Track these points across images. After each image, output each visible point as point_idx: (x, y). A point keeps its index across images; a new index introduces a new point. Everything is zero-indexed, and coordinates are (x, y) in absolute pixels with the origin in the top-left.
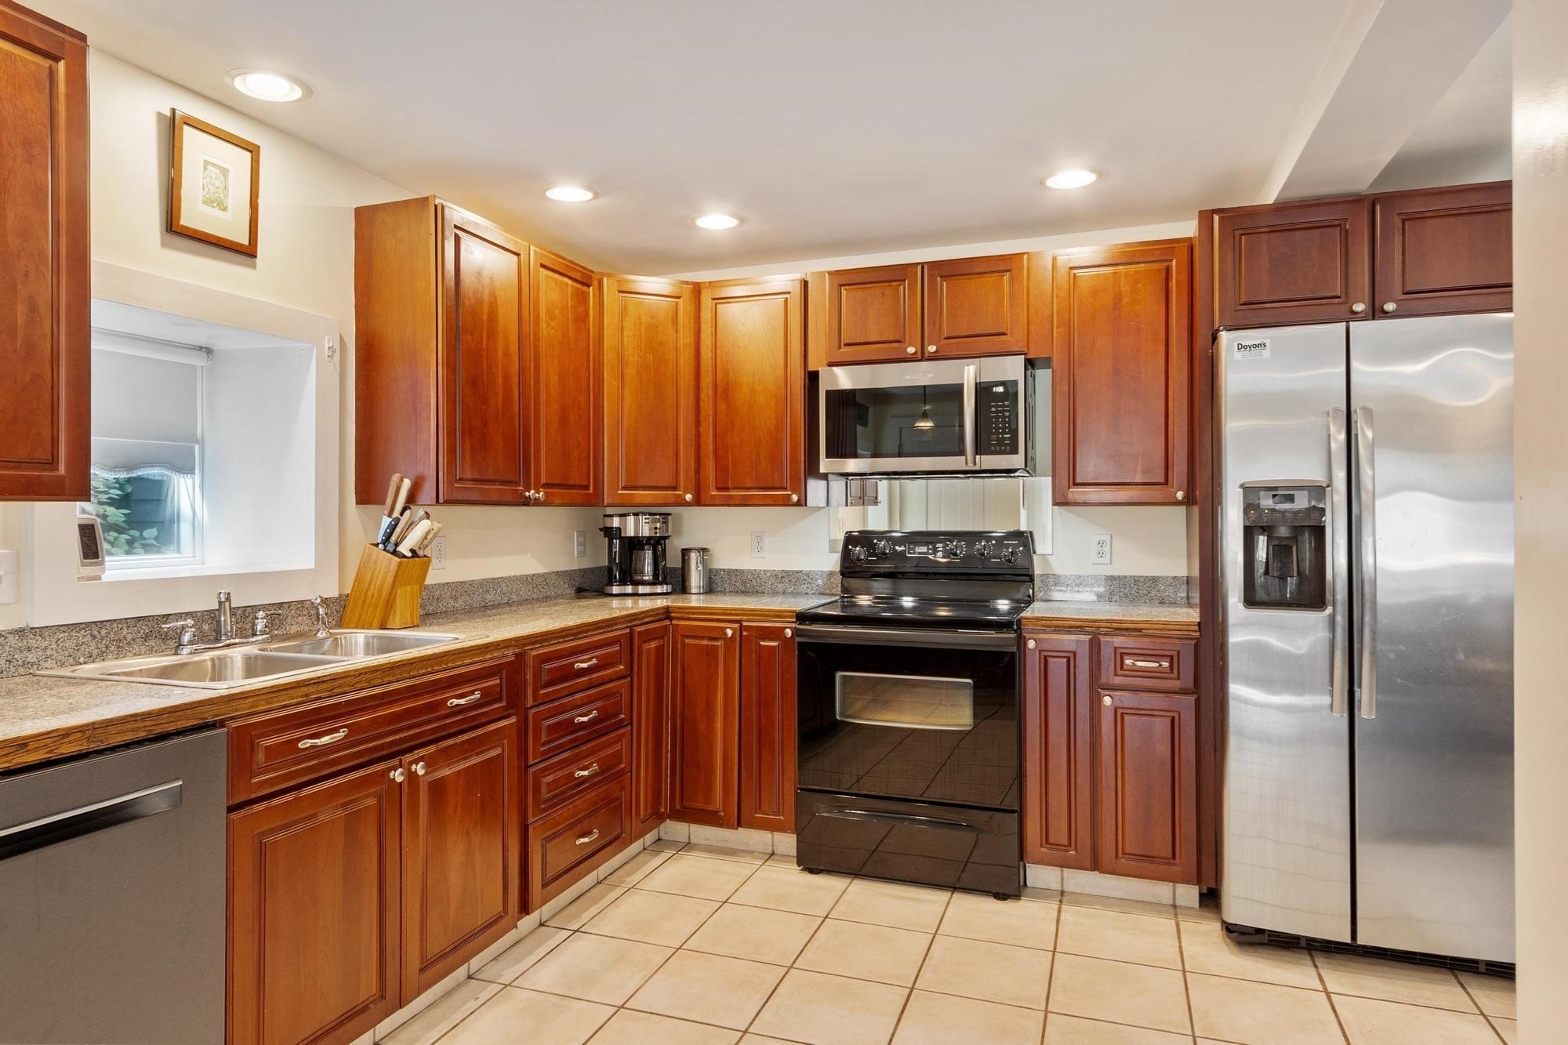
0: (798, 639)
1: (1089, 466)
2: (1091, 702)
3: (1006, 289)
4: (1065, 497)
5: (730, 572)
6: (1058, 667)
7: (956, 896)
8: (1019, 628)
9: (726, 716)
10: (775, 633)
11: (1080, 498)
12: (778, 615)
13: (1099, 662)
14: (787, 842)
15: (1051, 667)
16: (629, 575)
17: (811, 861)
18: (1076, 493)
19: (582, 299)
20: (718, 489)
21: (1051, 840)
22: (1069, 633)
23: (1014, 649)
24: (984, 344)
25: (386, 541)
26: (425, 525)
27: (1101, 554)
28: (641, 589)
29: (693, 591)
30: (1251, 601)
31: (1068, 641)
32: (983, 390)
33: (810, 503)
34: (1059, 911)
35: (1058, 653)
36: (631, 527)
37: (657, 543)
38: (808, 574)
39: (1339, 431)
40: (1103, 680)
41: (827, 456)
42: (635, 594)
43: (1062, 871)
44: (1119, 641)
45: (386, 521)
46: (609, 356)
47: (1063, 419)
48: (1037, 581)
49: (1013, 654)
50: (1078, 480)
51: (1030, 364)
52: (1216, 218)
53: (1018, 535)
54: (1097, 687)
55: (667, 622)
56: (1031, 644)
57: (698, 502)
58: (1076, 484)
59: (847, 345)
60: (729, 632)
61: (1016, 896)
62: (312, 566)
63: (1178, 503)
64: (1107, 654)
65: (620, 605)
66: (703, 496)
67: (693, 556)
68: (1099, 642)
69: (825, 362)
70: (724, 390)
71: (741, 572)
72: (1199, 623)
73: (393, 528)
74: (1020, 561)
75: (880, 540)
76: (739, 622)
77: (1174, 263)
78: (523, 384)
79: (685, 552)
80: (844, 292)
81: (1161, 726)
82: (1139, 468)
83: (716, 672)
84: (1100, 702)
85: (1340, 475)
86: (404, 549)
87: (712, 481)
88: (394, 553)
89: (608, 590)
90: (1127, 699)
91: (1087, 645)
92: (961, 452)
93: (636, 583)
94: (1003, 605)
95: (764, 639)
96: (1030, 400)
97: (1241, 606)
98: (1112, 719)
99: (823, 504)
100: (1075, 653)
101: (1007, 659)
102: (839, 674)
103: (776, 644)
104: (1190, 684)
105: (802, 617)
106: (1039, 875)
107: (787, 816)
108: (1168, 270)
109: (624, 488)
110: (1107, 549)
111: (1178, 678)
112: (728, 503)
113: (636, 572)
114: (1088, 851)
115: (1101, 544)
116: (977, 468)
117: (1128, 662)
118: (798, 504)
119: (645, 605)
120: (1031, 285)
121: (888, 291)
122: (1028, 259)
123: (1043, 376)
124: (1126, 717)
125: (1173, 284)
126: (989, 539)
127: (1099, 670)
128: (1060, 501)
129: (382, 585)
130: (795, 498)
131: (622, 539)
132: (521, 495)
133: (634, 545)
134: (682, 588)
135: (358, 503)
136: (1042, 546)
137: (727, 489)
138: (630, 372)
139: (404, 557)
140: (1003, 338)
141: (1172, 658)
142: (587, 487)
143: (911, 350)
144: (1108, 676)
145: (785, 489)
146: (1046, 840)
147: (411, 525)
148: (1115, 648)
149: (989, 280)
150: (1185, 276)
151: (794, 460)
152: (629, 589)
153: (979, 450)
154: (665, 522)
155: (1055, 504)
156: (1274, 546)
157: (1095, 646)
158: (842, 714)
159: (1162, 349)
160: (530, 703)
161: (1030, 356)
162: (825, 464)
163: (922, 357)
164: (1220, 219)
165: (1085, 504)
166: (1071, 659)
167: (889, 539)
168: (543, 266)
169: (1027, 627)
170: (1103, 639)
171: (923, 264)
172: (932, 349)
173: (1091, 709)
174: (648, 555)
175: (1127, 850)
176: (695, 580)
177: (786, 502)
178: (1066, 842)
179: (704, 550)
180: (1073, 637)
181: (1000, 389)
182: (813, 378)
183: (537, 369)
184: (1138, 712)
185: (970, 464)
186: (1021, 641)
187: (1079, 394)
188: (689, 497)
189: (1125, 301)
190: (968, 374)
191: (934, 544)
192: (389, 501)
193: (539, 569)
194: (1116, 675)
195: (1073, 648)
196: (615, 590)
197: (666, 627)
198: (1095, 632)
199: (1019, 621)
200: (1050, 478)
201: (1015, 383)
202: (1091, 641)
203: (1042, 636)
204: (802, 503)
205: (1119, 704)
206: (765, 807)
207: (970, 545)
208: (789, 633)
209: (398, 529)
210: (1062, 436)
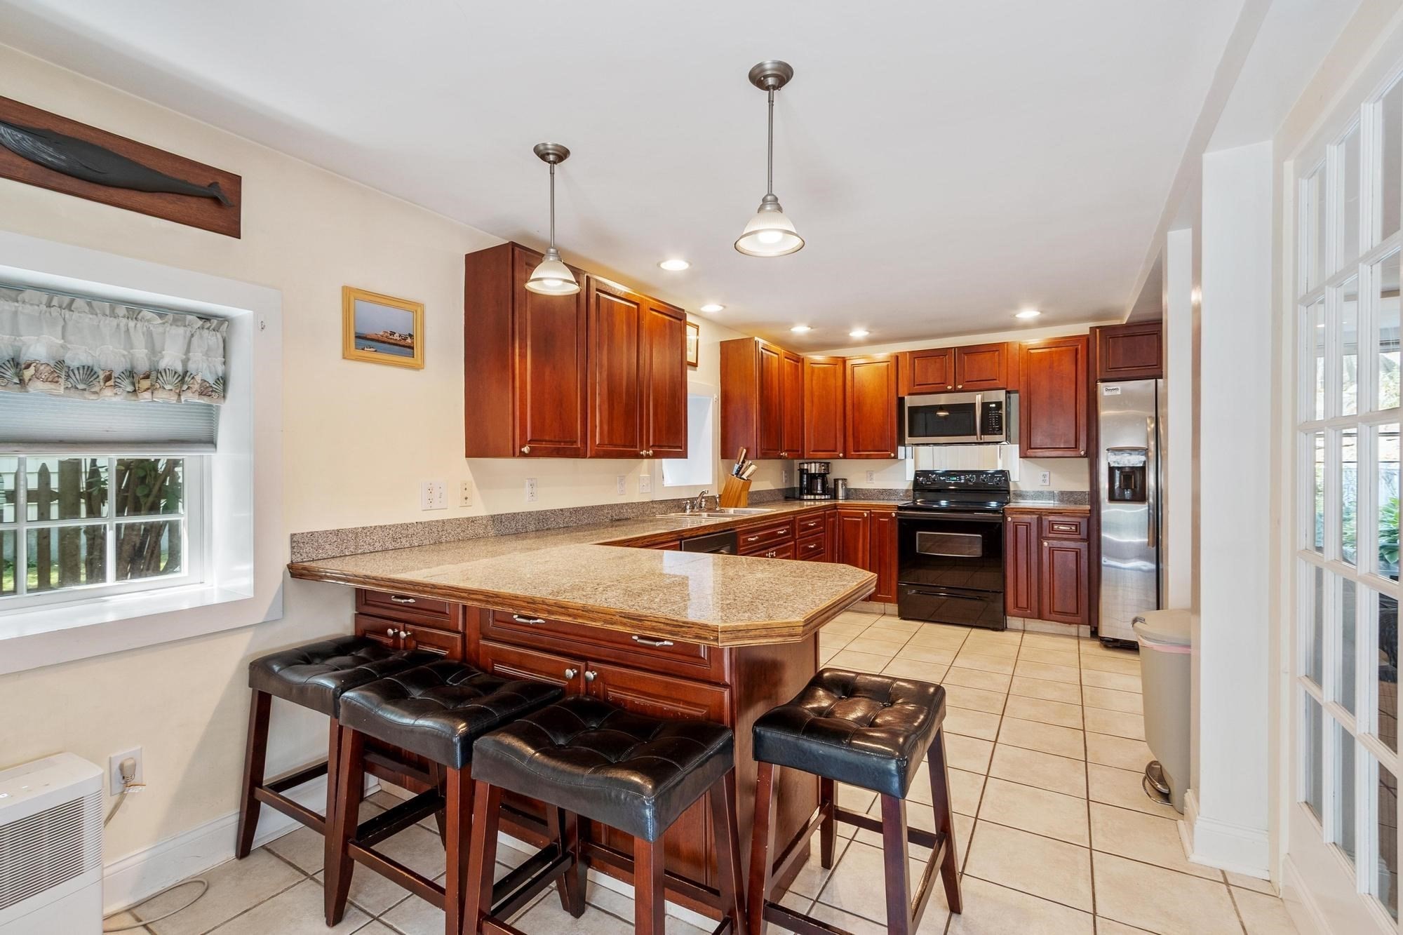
0: (899, 517)
1: (1038, 439)
2: (1038, 545)
3: (997, 359)
4: (1025, 454)
5: (855, 490)
6: (1022, 530)
7: (974, 629)
8: (1003, 512)
9: (863, 552)
10: (888, 515)
11: (1033, 455)
12: (889, 507)
13: (1042, 528)
14: (893, 608)
15: (1018, 530)
16: (811, 491)
17: (904, 615)
18: (1030, 452)
19: (796, 367)
20: (855, 451)
21: (1019, 606)
22: (1028, 514)
23: (1001, 521)
24: (985, 385)
25: (737, 474)
26: (753, 467)
27: (1044, 481)
28: (817, 497)
29: (840, 498)
30: (1112, 498)
31: (1027, 518)
32: (985, 406)
33: (899, 458)
34: (1022, 638)
35: (1022, 523)
36: (814, 468)
37: (823, 476)
38: (895, 490)
39: (1151, 423)
40: (1044, 535)
41: (909, 436)
42: (815, 500)
43: (1024, 621)
44: (1051, 518)
45: (736, 467)
46: (807, 393)
47: (1024, 418)
48: (1011, 493)
49: (1001, 523)
50: (1032, 447)
51: (1008, 392)
52: (1098, 330)
53: (1002, 472)
54: (1040, 538)
55: (836, 511)
56: (1009, 519)
57: (845, 457)
58: (1031, 448)
59: (918, 385)
60: (866, 515)
61: (1003, 630)
62: (711, 483)
63: (1081, 457)
64: (1045, 524)
65: (808, 503)
66: (847, 455)
67: (840, 482)
68: (1042, 519)
69: (906, 393)
70: (858, 406)
71: (862, 489)
72: (1090, 510)
73: (740, 468)
74: (1002, 484)
75: (932, 474)
76: (870, 510)
77: (1080, 347)
78: (780, 409)
79: (836, 481)
80: (916, 361)
81: (1072, 556)
82: (1063, 441)
83: (859, 533)
84: (1042, 544)
85: (1152, 443)
86: (744, 476)
87: (851, 448)
88: (741, 478)
89: (802, 497)
90: (1056, 543)
91: (1036, 520)
92: (975, 434)
93: (815, 494)
94: (993, 504)
95: (882, 518)
96: (1008, 409)
97: (1107, 500)
98: (1048, 552)
99: (904, 458)
100: (1030, 523)
101: (997, 526)
102: (918, 533)
103: (887, 520)
104: (1086, 537)
105: (900, 508)
106: (1013, 622)
107: (893, 596)
108: (1077, 350)
109: (813, 451)
110: (1047, 478)
111: (1080, 534)
112: (859, 457)
113: (814, 490)
114: (1036, 610)
115: (1044, 476)
116: (982, 441)
117: (1056, 527)
118: (894, 458)
119: (818, 504)
120: (1009, 357)
121: (938, 360)
122: (1007, 345)
123: (1015, 398)
124: (1055, 552)
125: (1079, 356)
126: (987, 474)
127: (1042, 531)
128: (1023, 456)
129: (736, 491)
130: (893, 455)
131: (808, 474)
132: (779, 455)
133: (812, 477)
134: (835, 497)
135: (722, 458)
136: (1014, 477)
137: (859, 451)
138: (816, 400)
139: (744, 479)
140: (995, 381)
141: (1076, 525)
142: (798, 451)
143: (949, 387)
144: (1046, 533)
145: (888, 451)
146: (1017, 606)
147: (747, 468)
148: (1050, 521)
149: (988, 355)
150: (1085, 353)
151: (892, 438)
152: (812, 497)
153: (984, 432)
154: (828, 467)
155: (1020, 457)
156: (1124, 476)
157: (1040, 520)
158: (919, 551)
159: (1074, 387)
160: (797, 537)
161: (1008, 390)
162: (908, 440)
163: (955, 391)
164: (1100, 331)
165: (1036, 457)
166: (1028, 525)
167: (937, 474)
168: (786, 358)
169: (1007, 512)
170: (1043, 517)
171: (955, 348)
172: (960, 387)
173: (1038, 548)
174: (819, 481)
175: (1056, 610)
176: (841, 493)
177: (889, 457)
178: (1025, 606)
179: (845, 479)
180: (1029, 516)
181: (994, 405)
182: (901, 401)
183: (784, 401)
184: (1060, 549)
185: (979, 439)
186: (1004, 518)
187: (1033, 406)
188: (841, 455)
189: (1055, 364)
190: (978, 398)
191: (960, 476)
192: (738, 458)
193: (773, 488)
194: (1050, 533)
195: (1029, 521)
196: (805, 497)
197: (835, 513)
198: (1040, 514)
199: (1003, 510)
200: (1018, 445)
201: (1001, 402)
202: (1038, 518)
203: (1014, 516)
204: (896, 457)
205: (1051, 546)
206: (882, 592)
207: (978, 477)
208: (894, 515)
209: (743, 469)
210: (1024, 427)
